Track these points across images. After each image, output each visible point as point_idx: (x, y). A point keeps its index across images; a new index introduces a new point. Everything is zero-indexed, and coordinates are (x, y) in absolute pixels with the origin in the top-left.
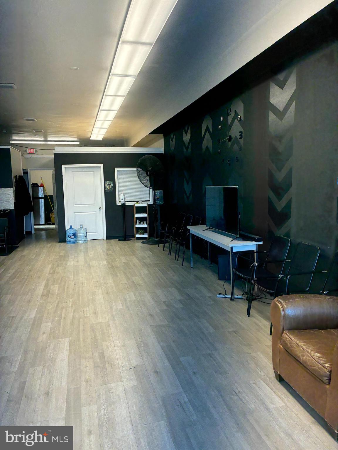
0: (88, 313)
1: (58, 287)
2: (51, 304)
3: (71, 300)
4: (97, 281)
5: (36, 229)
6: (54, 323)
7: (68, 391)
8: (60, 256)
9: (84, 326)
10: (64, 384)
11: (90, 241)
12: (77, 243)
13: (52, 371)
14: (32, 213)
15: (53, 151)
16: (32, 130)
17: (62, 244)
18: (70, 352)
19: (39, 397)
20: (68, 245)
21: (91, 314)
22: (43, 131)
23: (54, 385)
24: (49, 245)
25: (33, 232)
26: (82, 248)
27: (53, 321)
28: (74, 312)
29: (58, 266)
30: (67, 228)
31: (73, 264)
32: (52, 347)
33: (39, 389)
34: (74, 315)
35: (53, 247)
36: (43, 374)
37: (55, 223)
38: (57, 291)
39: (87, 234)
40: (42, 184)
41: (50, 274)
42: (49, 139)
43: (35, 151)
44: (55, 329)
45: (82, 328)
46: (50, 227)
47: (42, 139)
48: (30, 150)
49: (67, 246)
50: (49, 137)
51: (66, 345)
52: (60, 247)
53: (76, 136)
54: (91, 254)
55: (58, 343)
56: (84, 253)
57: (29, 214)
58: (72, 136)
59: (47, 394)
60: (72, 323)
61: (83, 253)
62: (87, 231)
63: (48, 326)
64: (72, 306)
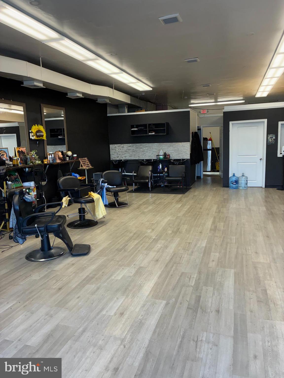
0: (250, 251)
1: (223, 225)
2: (218, 238)
3: (234, 238)
4: (258, 225)
5: (204, 175)
6: (221, 254)
7: (235, 315)
8: (224, 199)
9: (246, 262)
10: (231, 307)
11: (249, 188)
12: (238, 188)
13: (221, 294)
14: (202, 162)
15: (223, 110)
16: (207, 94)
17: (226, 189)
18: (235, 282)
19: (212, 312)
20: (230, 189)
21: (252, 253)
22: (215, 94)
23: (223, 305)
24: (215, 189)
25: (202, 177)
26: (243, 194)
27: (220, 252)
28: (238, 248)
29: (223, 207)
30: (230, 175)
31: (235, 207)
32: (220, 273)
33: (211, 305)
34: (237, 251)
35: (218, 190)
36: (214, 294)
37: (220, 171)
38: (222, 228)
39: (248, 181)
40: (210, 138)
41: (217, 213)
42: (219, 100)
43: (207, 111)
44: (222, 259)
45: (244, 263)
46: (215, 174)
47: (213, 101)
48: (203, 111)
49: (231, 191)
50: (219, 99)
51: (232, 275)
52: (224, 191)
53: (242, 96)
54: (251, 199)
55: (225, 272)
56: (245, 199)
57: (200, 163)
58: (238, 96)
59: (218, 311)
60: (236, 257)
61: (243, 198)
62: (247, 179)
63: (216, 256)
64: (235, 243)
